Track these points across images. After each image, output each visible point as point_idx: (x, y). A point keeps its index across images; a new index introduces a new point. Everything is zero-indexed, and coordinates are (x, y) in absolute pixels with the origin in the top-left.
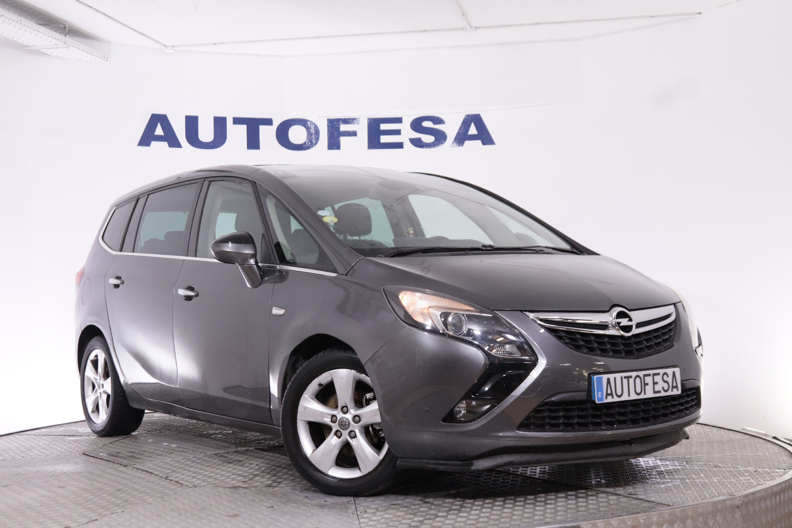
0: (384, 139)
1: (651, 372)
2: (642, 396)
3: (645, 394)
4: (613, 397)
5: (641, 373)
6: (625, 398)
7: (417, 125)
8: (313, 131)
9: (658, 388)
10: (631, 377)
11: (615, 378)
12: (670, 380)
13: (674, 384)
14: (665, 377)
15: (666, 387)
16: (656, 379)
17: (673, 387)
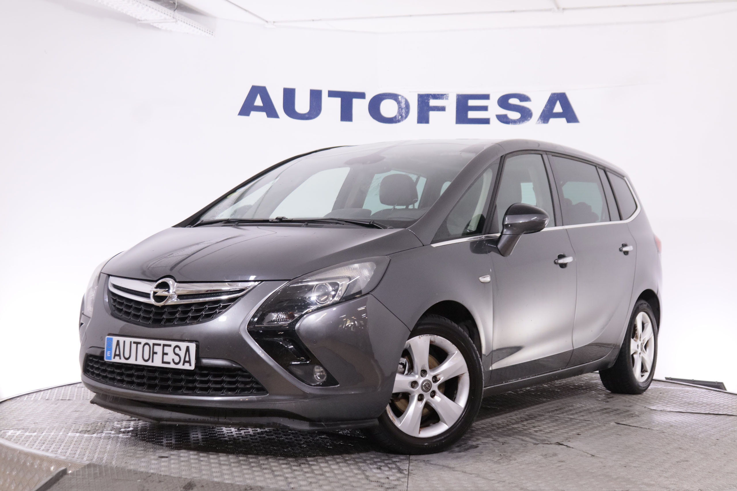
0: (472, 115)
1: (162, 342)
2: (149, 363)
3: (153, 361)
4: (120, 359)
5: (151, 342)
6: (132, 361)
7: (504, 102)
8: (403, 105)
9: (167, 359)
10: (140, 343)
11: (124, 342)
12: (182, 353)
13: (187, 359)
14: (177, 350)
15: (177, 359)
16: (167, 349)
17: (185, 362)
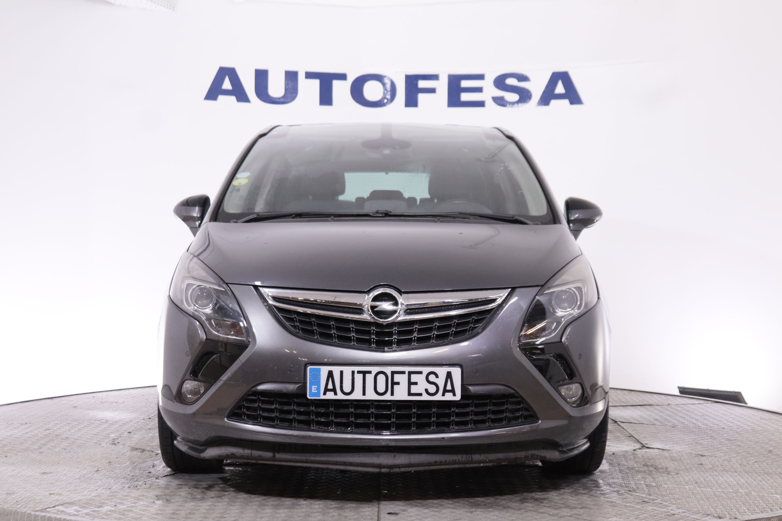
0: (465, 97)
1: (407, 369)
2: (388, 397)
3: (392, 394)
5: (388, 370)
6: (357, 395)
7: (500, 82)
8: (389, 87)
9: (414, 389)
11: (342, 372)
12: (441, 382)
13: (449, 387)
14: (432, 378)
15: (432, 389)
16: (414, 378)
17: (445, 391)
